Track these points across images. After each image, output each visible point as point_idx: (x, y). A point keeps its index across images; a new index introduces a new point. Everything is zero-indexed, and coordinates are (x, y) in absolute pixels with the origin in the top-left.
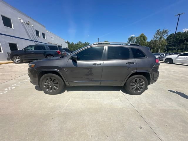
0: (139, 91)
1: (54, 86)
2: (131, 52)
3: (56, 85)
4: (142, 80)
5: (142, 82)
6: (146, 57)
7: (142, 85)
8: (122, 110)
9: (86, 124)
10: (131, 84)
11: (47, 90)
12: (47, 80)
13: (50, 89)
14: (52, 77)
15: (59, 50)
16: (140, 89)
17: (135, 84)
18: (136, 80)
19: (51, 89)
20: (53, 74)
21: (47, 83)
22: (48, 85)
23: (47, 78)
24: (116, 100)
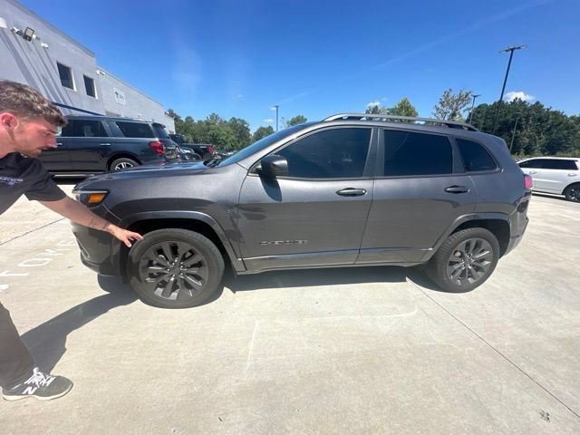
0: (470, 279)
1: (188, 274)
2: (455, 153)
3: (194, 271)
4: (485, 244)
5: (483, 251)
6: (498, 169)
7: (482, 260)
8: (452, 353)
9: (362, 426)
10: (452, 258)
11: (160, 291)
12: (160, 251)
13: (170, 286)
14: (178, 243)
15: (157, 139)
16: (474, 271)
17: (462, 256)
18: (468, 245)
19: (175, 287)
20: (185, 231)
21: (158, 265)
22: (160, 274)
23: (157, 246)
24: (412, 314)
